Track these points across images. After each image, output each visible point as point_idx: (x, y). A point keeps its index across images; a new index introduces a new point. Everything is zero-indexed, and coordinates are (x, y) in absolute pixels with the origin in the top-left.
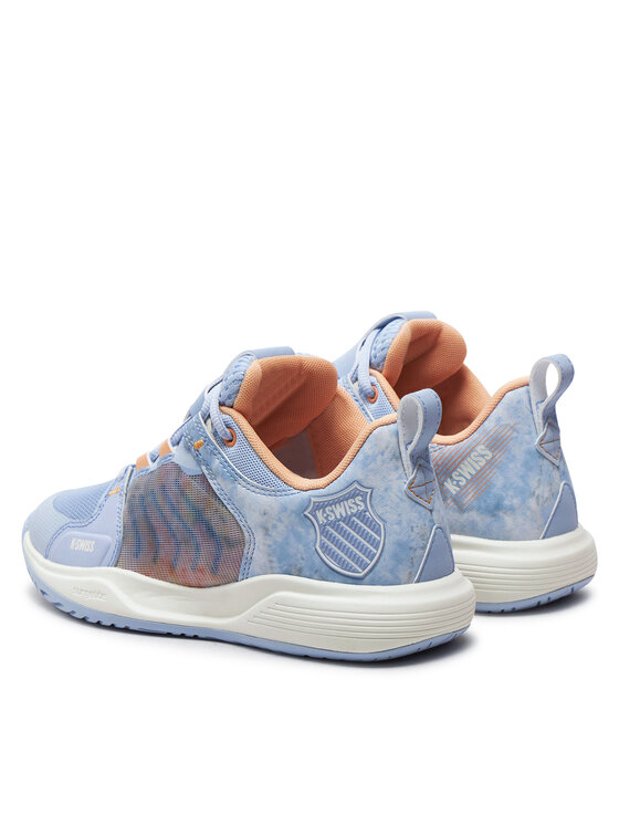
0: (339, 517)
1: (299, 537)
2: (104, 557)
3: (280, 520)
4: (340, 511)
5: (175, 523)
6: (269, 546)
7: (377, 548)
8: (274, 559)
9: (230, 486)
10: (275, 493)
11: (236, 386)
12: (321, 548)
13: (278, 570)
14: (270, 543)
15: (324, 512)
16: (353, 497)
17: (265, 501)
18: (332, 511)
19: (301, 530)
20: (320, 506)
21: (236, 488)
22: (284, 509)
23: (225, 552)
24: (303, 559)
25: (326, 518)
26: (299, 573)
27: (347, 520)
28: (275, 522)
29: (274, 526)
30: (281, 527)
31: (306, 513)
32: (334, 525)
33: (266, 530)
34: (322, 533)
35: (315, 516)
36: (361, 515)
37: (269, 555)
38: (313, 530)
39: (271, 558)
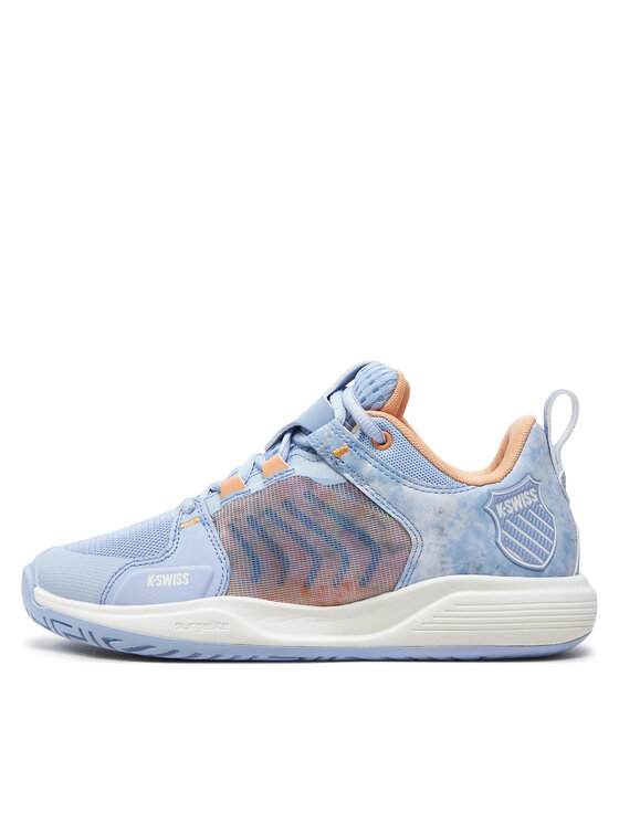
0: (516, 509)
1: (478, 533)
2: (208, 588)
3: (458, 517)
4: (517, 503)
5: (312, 538)
6: (444, 546)
7: (552, 539)
8: (449, 559)
9: (393, 489)
10: (449, 490)
11: (390, 387)
12: (503, 542)
13: (451, 570)
14: (444, 542)
15: (504, 505)
16: (528, 490)
17: (439, 499)
18: (511, 504)
19: (481, 526)
20: (500, 500)
21: (400, 489)
22: (463, 505)
23: (385, 559)
24: (483, 555)
25: (506, 511)
26: (478, 571)
27: (524, 512)
28: (451, 520)
29: (451, 524)
30: (459, 525)
31: (487, 507)
32: (513, 518)
33: (441, 530)
34: (502, 527)
35: (495, 510)
36: (535, 507)
37: (443, 556)
38: (492, 525)
39: (444, 560)
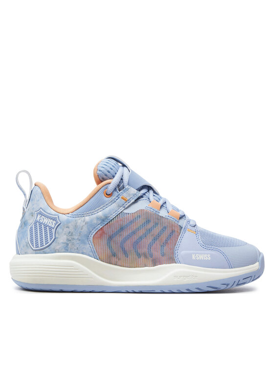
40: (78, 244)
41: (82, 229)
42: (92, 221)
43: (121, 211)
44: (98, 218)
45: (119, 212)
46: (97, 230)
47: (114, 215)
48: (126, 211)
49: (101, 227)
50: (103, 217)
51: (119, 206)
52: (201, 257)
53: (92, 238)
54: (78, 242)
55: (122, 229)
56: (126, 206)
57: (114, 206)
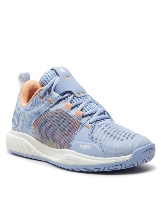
40: (26, 128)
41: (27, 119)
42: (31, 114)
43: (48, 109)
44: (34, 113)
45: (46, 110)
46: (35, 121)
47: (43, 111)
48: (50, 110)
49: (36, 119)
50: (37, 112)
51: (47, 106)
52: (85, 147)
53: (32, 125)
54: (26, 127)
55: (46, 122)
56: (51, 106)
57: (43, 105)
